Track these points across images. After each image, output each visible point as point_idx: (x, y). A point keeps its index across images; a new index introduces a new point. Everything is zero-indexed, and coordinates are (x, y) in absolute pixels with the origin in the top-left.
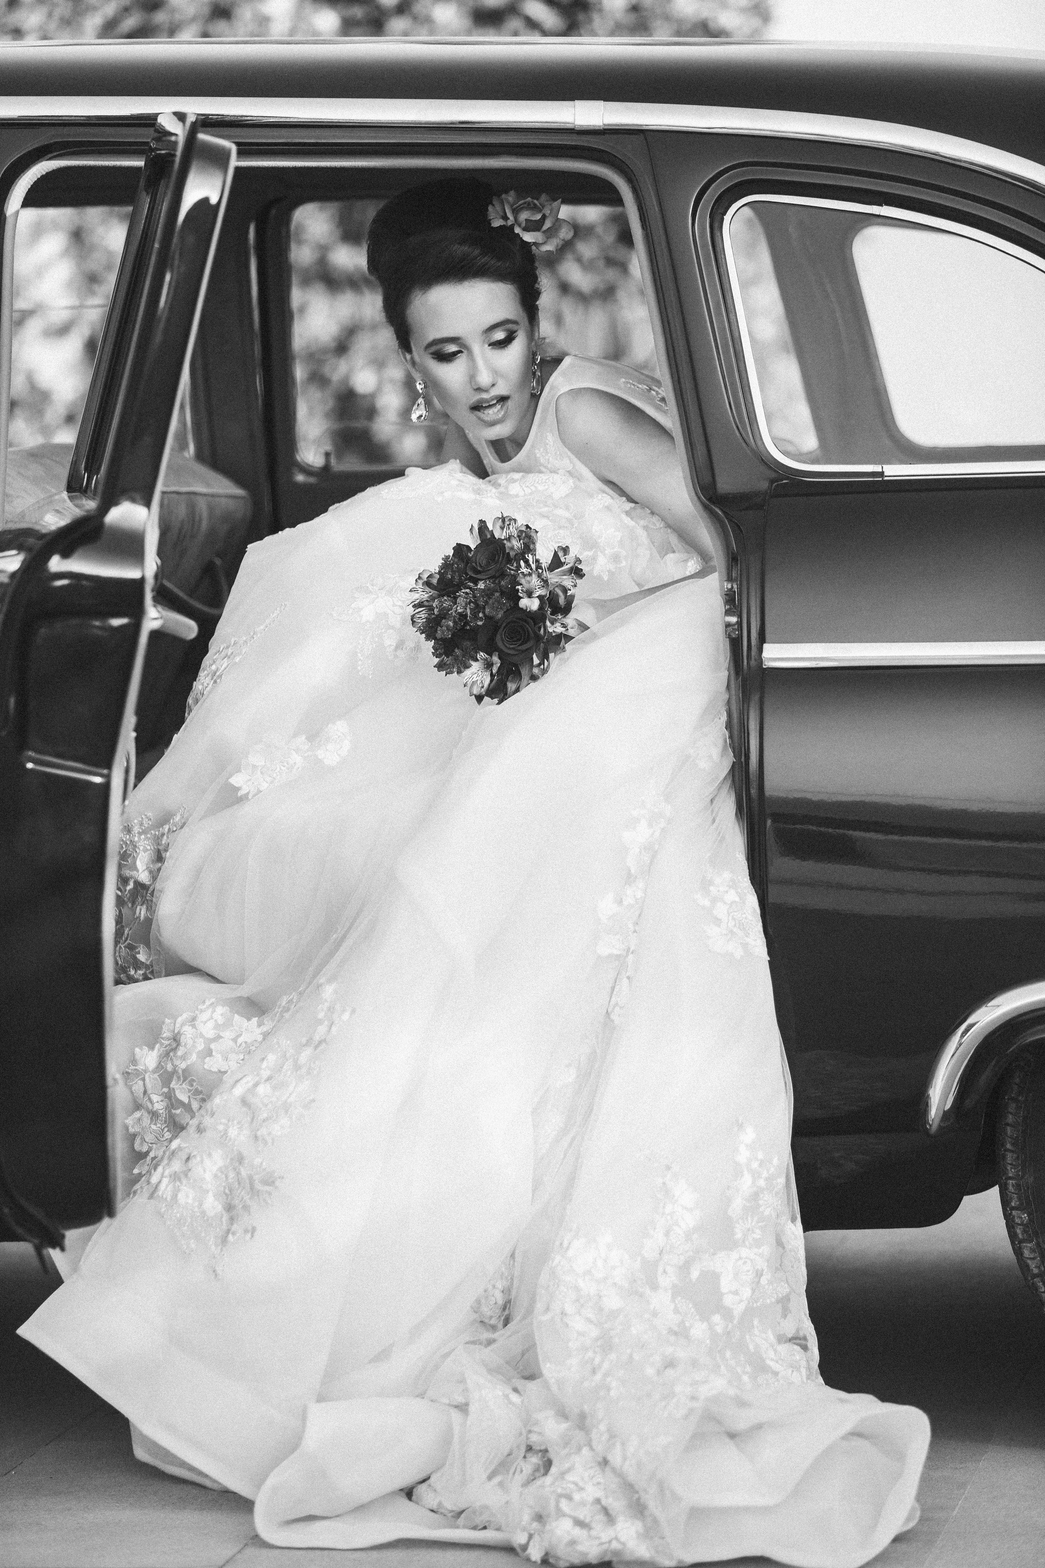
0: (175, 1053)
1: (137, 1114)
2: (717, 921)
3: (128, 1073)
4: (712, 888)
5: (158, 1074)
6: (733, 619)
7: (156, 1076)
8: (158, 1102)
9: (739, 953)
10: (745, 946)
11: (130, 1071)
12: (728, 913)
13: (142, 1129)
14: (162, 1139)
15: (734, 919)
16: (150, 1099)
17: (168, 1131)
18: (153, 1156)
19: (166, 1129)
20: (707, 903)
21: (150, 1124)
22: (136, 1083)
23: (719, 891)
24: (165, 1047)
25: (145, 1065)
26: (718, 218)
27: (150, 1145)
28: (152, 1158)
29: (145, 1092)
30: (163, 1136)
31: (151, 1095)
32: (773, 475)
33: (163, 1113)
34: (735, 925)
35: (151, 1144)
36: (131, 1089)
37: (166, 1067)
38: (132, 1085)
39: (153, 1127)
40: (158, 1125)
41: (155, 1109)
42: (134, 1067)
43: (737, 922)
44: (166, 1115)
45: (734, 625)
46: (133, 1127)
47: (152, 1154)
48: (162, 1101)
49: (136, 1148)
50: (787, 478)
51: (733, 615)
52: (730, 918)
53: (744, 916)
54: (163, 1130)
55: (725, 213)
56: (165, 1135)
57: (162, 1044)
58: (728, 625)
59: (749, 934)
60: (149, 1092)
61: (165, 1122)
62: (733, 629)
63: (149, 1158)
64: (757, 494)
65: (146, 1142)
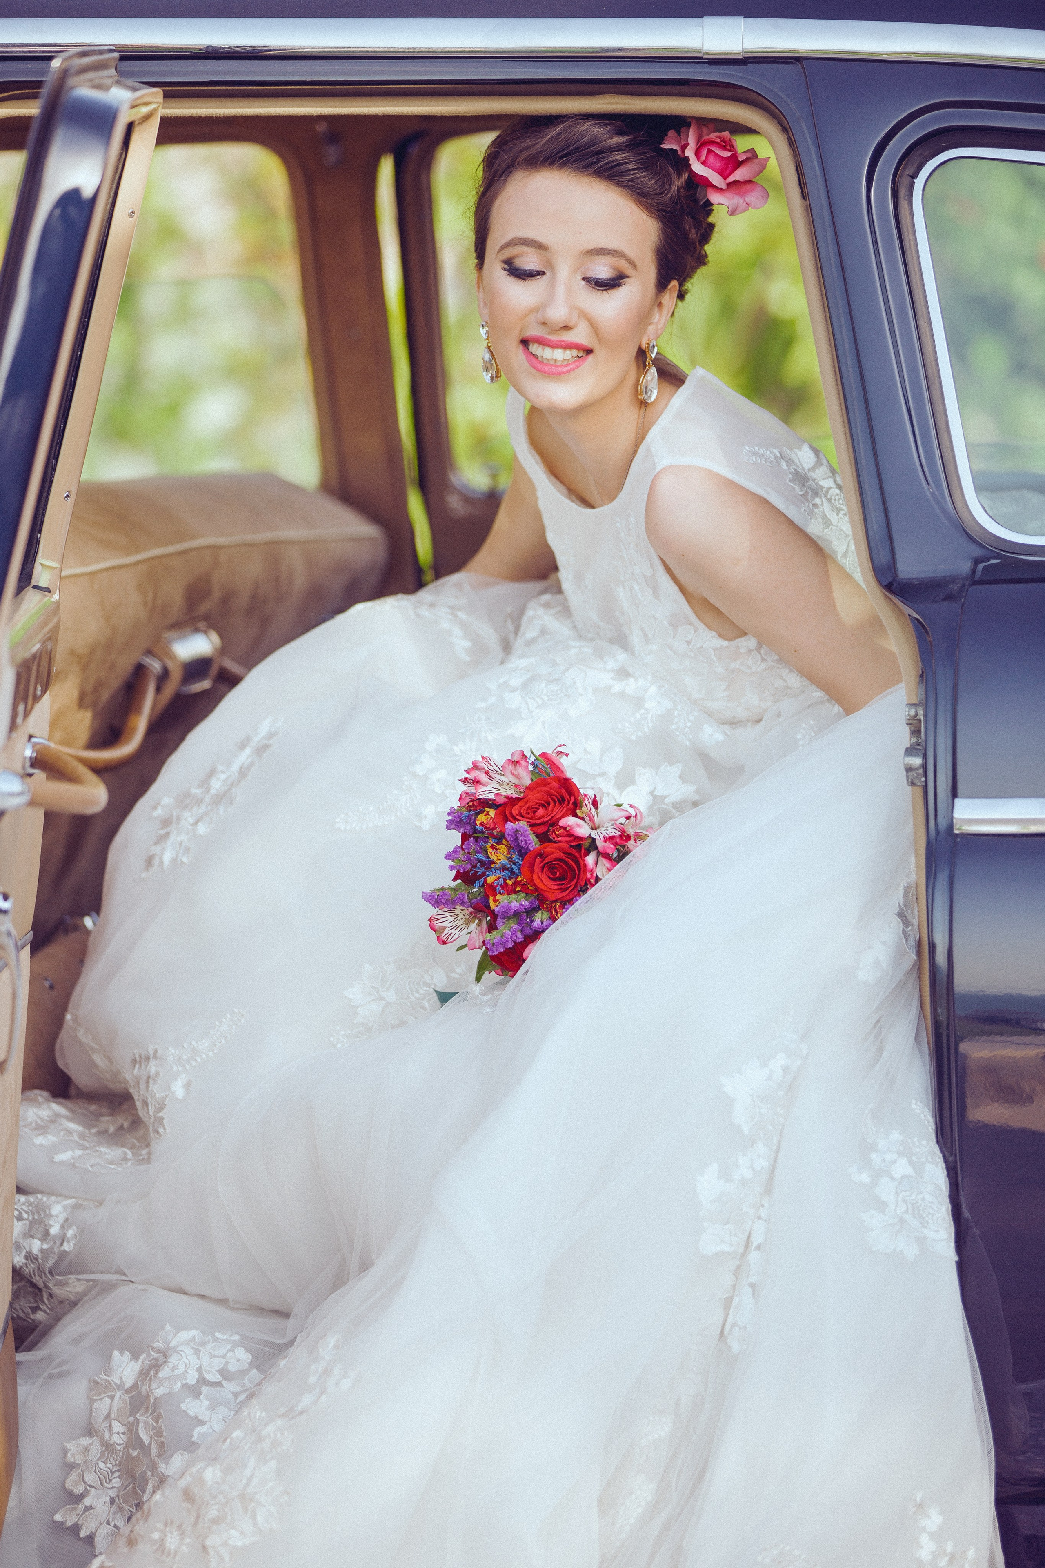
0: (157, 1373)
1: (85, 1441)
2: (881, 1206)
3: (96, 1382)
4: (874, 1156)
5: (130, 1395)
6: (917, 761)
7: (127, 1396)
8: (118, 1433)
9: (912, 1251)
10: (921, 1240)
11: (99, 1381)
12: (897, 1194)
13: (85, 1462)
14: (107, 1485)
15: (904, 1201)
16: (110, 1427)
17: (119, 1477)
18: (88, 1504)
19: (117, 1474)
20: (865, 1178)
21: (98, 1460)
22: (101, 1399)
23: (884, 1160)
24: (150, 1361)
25: (121, 1378)
26: (905, 181)
27: (88, 1488)
28: (86, 1507)
29: (108, 1416)
30: (110, 1481)
31: (113, 1421)
32: (977, 552)
33: (120, 1450)
34: (907, 1212)
35: (91, 1486)
36: (91, 1405)
37: (141, 1388)
38: (95, 1400)
39: (102, 1465)
40: (109, 1465)
41: (112, 1442)
42: (106, 1377)
43: (910, 1206)
44: (123, 1454)
45: (917, 769)
46: (73, 1456)
47: (87, 1502)
48: (123, 1433)
49: (66, 1485)
50: (998, 556)
51: (916, 755)
52: (900, 1200)
53: (920, 1196)
54: (112, 1473)
55: (915, 176)
56: (114, 1481)
57: (149, 1355)
58: (909, 769)
59: (928, 1222)
60: (112, 1416)
61: (120, 1463)
62: (918, 774)
63: (81, 1506)
64: (953, 579)
65: (83, 1481)
